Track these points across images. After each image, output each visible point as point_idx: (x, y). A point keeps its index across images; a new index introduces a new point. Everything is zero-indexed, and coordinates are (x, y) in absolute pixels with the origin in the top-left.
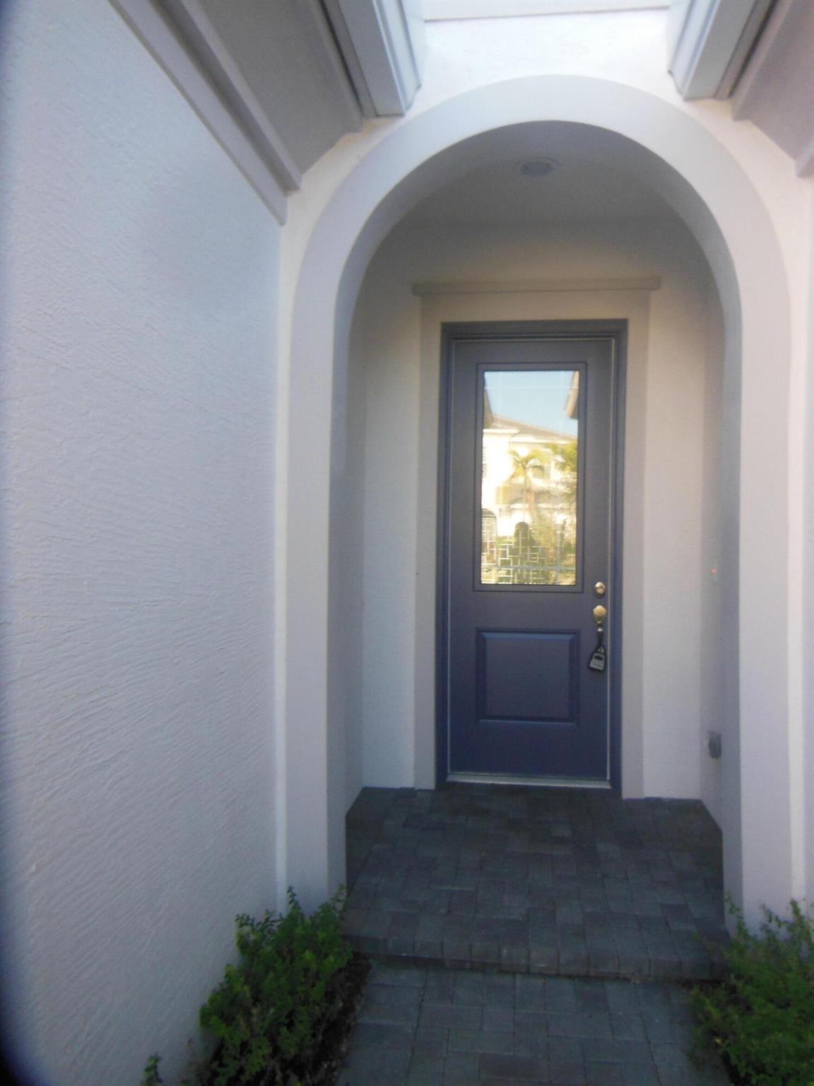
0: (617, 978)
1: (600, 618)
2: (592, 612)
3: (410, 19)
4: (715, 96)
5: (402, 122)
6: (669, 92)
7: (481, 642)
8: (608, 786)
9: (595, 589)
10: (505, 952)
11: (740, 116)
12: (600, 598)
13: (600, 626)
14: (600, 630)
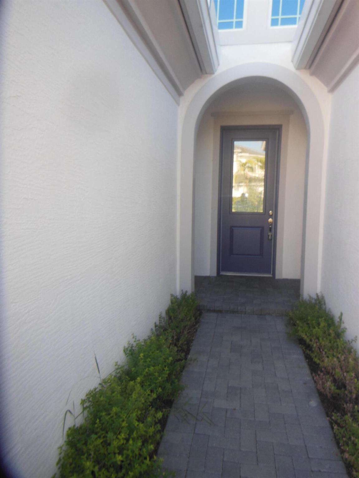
0: (269, 314)
1: (270, 222)
2: (268, 220)
3: (217, 45)
4: (305, 68)
5: (213, 76)
6: (291, 67)
7: (232, 231)
8: (271, 276)
9: (269, 213)
10: (239, 308)
11: (312, 74)
12: (271, 216)
13: (271, 225)
14: (270, 226)
